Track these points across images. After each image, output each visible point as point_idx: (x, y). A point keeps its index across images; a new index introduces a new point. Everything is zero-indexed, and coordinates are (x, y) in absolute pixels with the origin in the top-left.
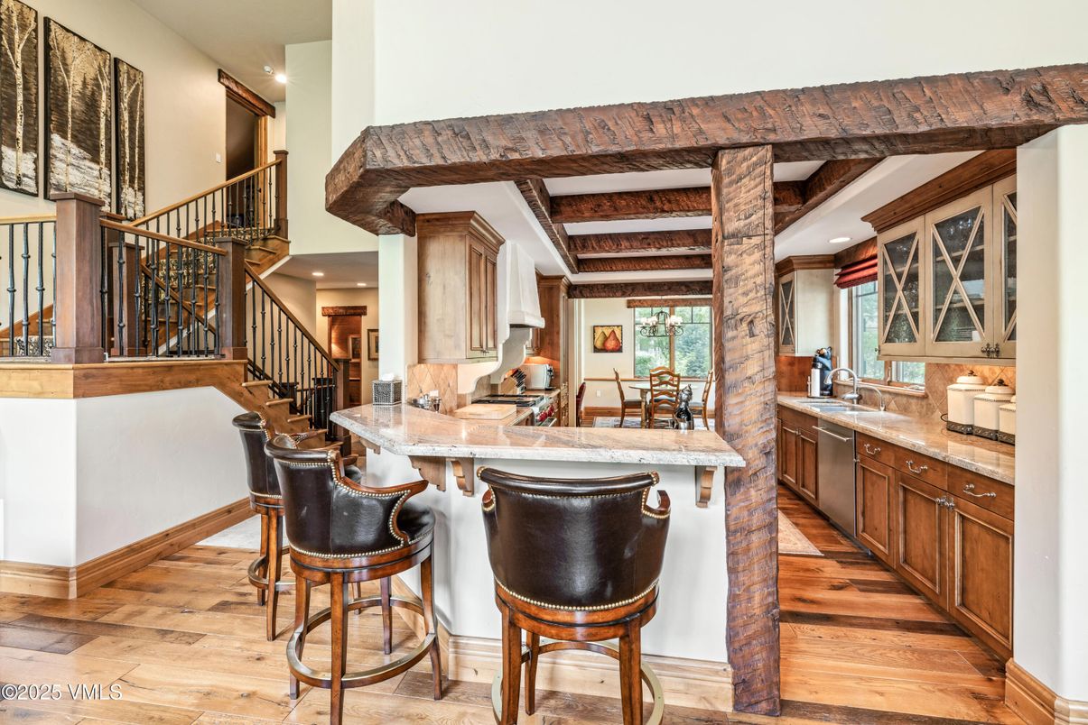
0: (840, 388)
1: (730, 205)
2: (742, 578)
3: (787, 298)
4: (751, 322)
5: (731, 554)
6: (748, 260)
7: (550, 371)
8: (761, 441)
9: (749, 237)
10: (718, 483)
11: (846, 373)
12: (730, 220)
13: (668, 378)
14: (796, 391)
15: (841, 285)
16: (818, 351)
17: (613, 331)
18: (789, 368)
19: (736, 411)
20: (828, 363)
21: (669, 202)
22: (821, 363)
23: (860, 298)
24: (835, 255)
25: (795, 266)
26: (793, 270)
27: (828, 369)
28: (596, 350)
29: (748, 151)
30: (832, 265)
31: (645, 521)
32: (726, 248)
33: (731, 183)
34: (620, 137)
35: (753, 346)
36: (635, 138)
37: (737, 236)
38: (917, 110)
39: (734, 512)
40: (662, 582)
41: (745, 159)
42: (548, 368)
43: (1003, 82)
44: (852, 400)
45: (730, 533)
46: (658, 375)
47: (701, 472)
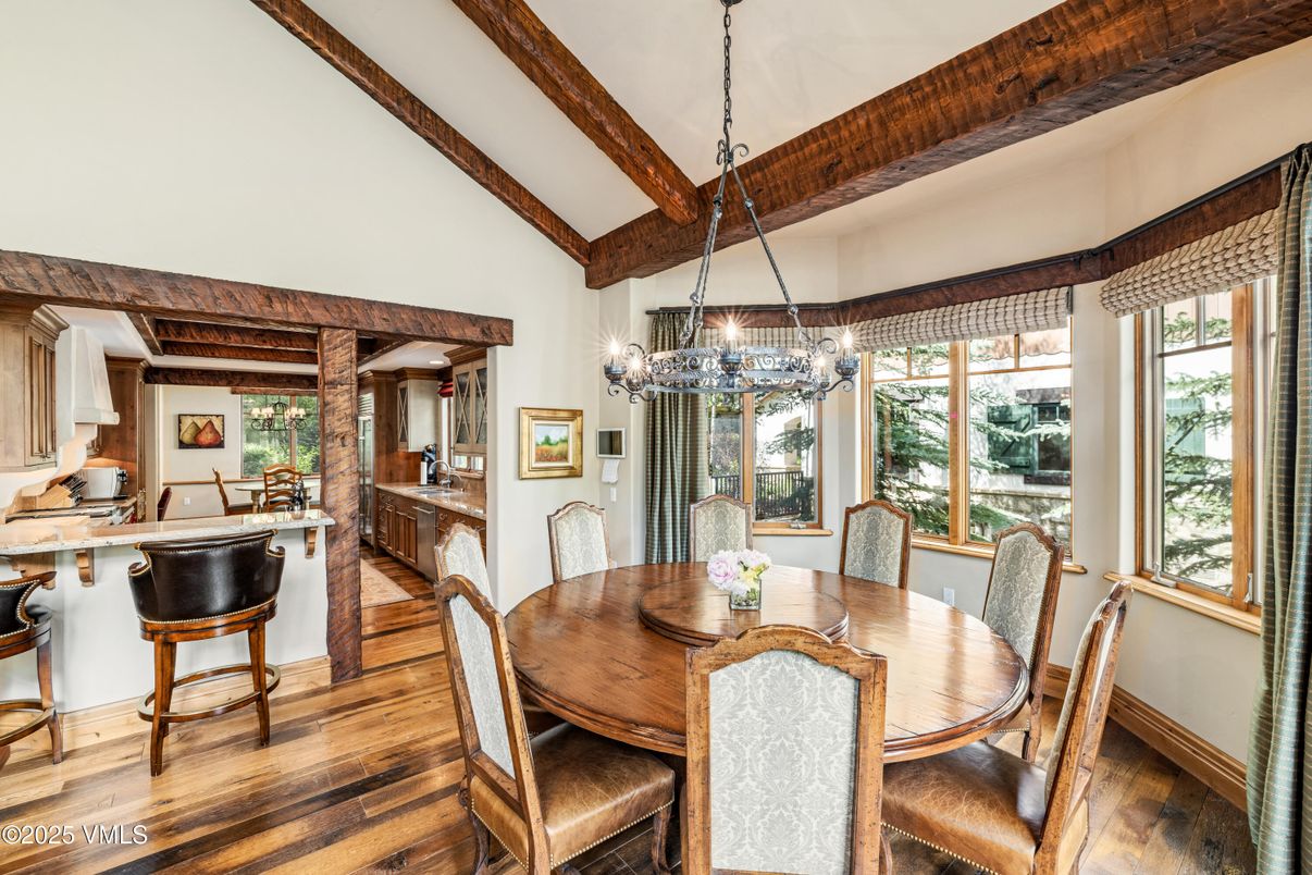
0: (439, 477)
1: (329, 363)
2: (337, 598)
3: (403, 402)
4: (343, 438)
5: (330, 585)
6: (341, 399)
7: (122, 475)
8: (349, 511)
9: (342, 385)
10: (320, 540)
11: (446, 465)
12: (329, 373)
13: (287, 476)
15: (443, 395)
17: (210, 422)
18: (406, 460)
19: (333, 494)
20: (433, 457)
22: (428, 456)
24: (438, 370)
25: (408, 376)
26: (407, 379)
27: (433, 460)
28: (182, 445)
29: (341, 331)
30: (436, 379)
31: (268, 559)
32: (326, 390)
33: (330, 350)
34: (245, 307)
35: (344, 453)
36: (258, 310)
37: (333, 384)
38: (434, 326)
39: (332, 557)
40: (279, 598)
41: (339, 336)
42: (119, 472)
43: (474, 320)
44: (445, 485)
45: (329, 571)
46: (274, 473)
47: (308, 532)
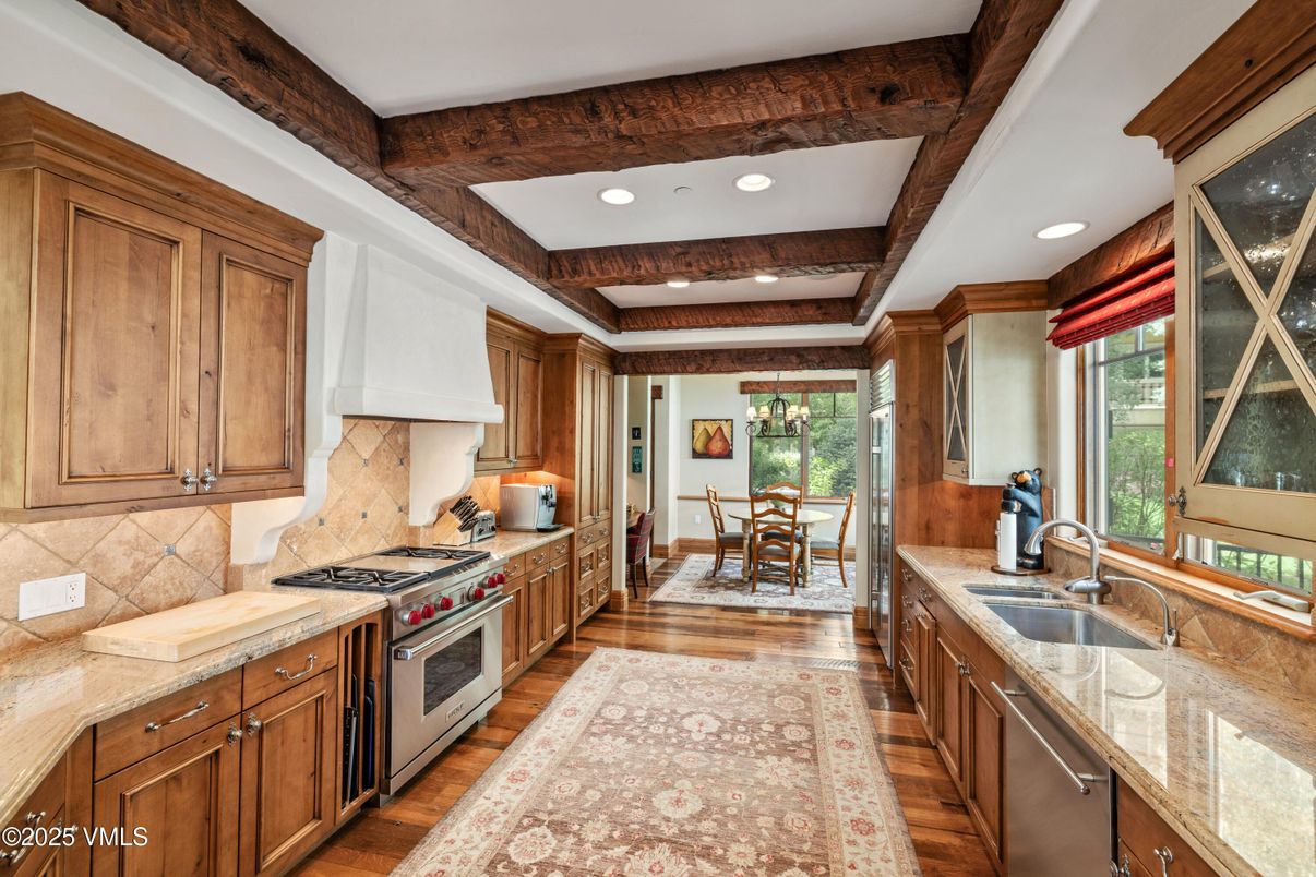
0: (1057, 555)
3: (955, 372)
7: (546, 497)
11: (1073, 531)
14: (974, 546)
15: (1062, 341)
16: (1015, 477)
17: (720, 428)
18: (962, 502)
20: (1034, 502)
21: (634, 113)
22: (1020, 501)
23: (1102, 369)
24: (1049, 282)
25: (968, 306)
26: (965, 314)
27: (1033, 513)
28: (696, 455)
30: (1043, 302)
44: (1086, 593)
